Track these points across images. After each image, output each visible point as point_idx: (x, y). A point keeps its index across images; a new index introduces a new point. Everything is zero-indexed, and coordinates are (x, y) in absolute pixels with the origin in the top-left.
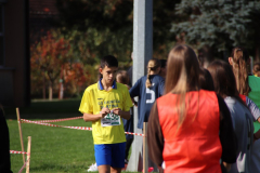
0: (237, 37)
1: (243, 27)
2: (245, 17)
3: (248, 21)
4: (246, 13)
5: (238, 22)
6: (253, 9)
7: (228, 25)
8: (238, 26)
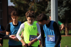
0: (62, 17)
1: (63, 14)
2: (64, 12)
3: (64, 13)
4: (64, 11)
5: (62, 13)
6: (65, 10)
7: (59, 14)
8: (62, 14)
